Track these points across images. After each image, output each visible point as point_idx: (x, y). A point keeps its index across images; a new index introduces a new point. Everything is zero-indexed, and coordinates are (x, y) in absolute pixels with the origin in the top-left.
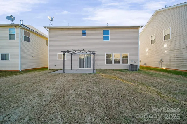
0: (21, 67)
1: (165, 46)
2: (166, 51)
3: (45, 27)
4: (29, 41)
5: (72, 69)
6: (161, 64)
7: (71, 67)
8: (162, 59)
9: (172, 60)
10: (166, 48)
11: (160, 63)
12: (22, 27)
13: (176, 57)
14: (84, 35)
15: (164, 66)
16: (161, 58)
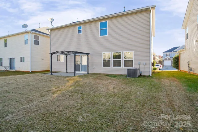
0: (31, 69)
3: (47, 30)
4: (38, 44)
5: (67, 72)
7: (67, 70)
12: (32, 32)
14: (80, 32)
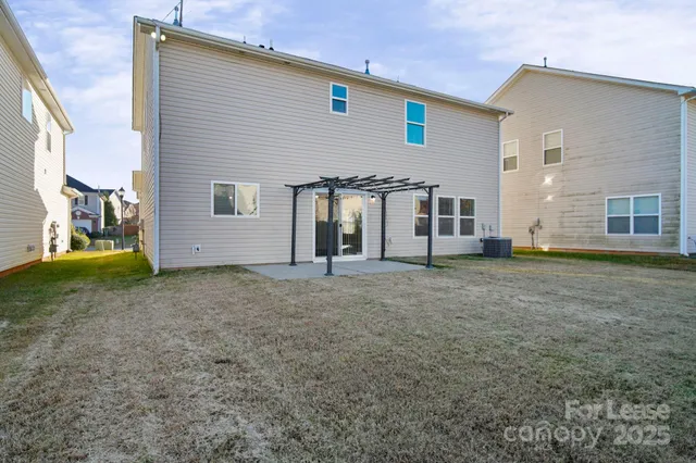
1: (548, 180)
2: (550, 198)
6: (535, 236)
7: (293, 253)
8: (539, 222)
9: (566, 224)
10: (550, 187)
11: (533, 233)
13: (575, 214)
14: (339, 106)
15: (543, 243)
16: (536, 219)
